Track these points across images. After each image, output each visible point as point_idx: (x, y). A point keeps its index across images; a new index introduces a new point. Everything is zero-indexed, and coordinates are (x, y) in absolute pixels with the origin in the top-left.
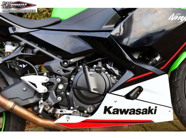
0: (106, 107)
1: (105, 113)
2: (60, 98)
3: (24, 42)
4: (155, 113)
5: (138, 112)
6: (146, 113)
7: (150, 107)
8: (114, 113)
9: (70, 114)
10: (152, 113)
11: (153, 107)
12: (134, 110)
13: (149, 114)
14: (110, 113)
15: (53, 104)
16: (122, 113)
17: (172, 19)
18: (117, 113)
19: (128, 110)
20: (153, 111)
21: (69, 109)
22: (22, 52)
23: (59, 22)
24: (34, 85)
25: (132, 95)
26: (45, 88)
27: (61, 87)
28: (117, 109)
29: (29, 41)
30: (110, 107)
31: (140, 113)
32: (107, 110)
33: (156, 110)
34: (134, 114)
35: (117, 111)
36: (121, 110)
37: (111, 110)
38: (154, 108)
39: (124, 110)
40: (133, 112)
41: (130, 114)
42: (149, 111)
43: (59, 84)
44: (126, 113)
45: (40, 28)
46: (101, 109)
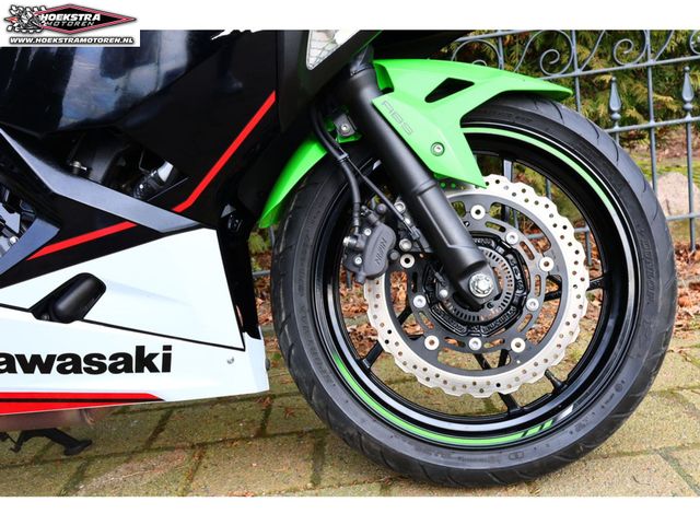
6: (128, 369)
10: (153, 369)
13: (140, 370)
19: (51, 358)
20: (158, 362)
25: (63, 305)
31: (102, 369)
34: (77, 370)
38: (161, 352)
39: (36, 358)
44: (46, 369)
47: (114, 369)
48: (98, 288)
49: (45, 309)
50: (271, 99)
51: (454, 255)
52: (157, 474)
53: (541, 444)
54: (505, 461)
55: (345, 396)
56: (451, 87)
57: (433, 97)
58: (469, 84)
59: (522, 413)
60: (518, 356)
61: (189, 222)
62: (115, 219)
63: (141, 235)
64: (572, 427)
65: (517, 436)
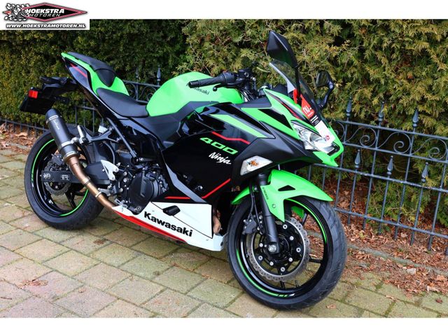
0: (146, 212)
1: (145, 217)
2: (122, 190)
3: (115, 127)
4: (190, 235)
5: (173, 228)
6: (181, 232)
7: (185, 229)
8: (152, 220)
10: (187, 234)
11: (188, 229)
12: (170, 225)
14: (149, 218)
15: (116, 192)
16: (159, 223)
17: (212, 157)
18: (155, 221)
19: (164, 222)
20: (188, 233)
22: (109, 137)
23: (147, 116)
24: (108, 171)
25: (170, 211)
26: (114, 176)
27: (125, 180)
30: (150, 214)
31: (175, 229)
32: (147, 215)
33: (191, 234)
34: (169, 228)
35: (154, 219)
36: (158, 220)
37: (150, 216)
39: (161, 221)
40: (168, 226)
41: (166, 226)
42: (185, 232)
43: (124, 177)
44: (163, 224)
45: (130, 118)
46: (143, 213)
47: (178, 230)
48: (178, 210)
49: (166, 211)
50: (229, 180)
51: (269, 238)
52: (194, 260)
53: (281, 300)
54: (270, 300)
55: (236, 262)
56: (288, 188)
57: (281, 190)
58: (294, 189)
59: (284, 289)
60: (282, 272)
61: (204, 201)
62: (186, 196)
63: (191, 201)
64: (291, 300)
65: (277, 295)
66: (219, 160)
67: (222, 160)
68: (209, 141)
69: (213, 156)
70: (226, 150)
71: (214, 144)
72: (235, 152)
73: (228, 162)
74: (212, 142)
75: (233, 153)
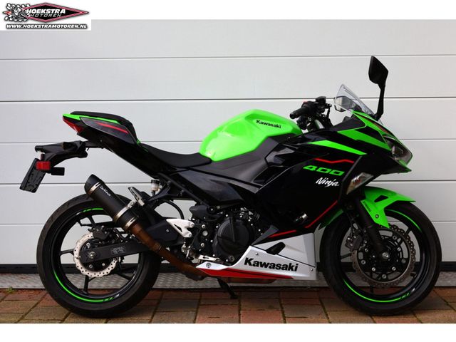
1: (246, 264)
2: (203, 245)
3: (172, 181)
4: (296, 270)
5: (279, 267)
7: (290, 264)
8: (254, 265)
9: (212, 261)
11: (294, 263)
12: (274, 264)
14: (250, 264)
16: (262, 266)
17: (320, 183)
18: (258, 266)
21: (211, 256)
22: (169, 193)
23: (208, 162)
24: (180, 229)
26: (190, 233)
27: (205, 234)
28: (258, 262)
29: (175, 180)
30: (251, 259)
32: (248, 261)
33: (296, 268)
35: (257, 264)
36: (261, 263)
37: (252, 262)
40: (273, 266)
41: (270, 267)
42: (290, 267)
43: (203, 230)
45: (188, 168)
46: (242, 260)
66: (327, 185)
67: (330, 183)
68: (314, 168)
69: (320, 181)
70: (333, 173)
71: (319, 170)
72: (341, 173)
73: (336, 184)
74: (317, 169)
75: (340, 175)
